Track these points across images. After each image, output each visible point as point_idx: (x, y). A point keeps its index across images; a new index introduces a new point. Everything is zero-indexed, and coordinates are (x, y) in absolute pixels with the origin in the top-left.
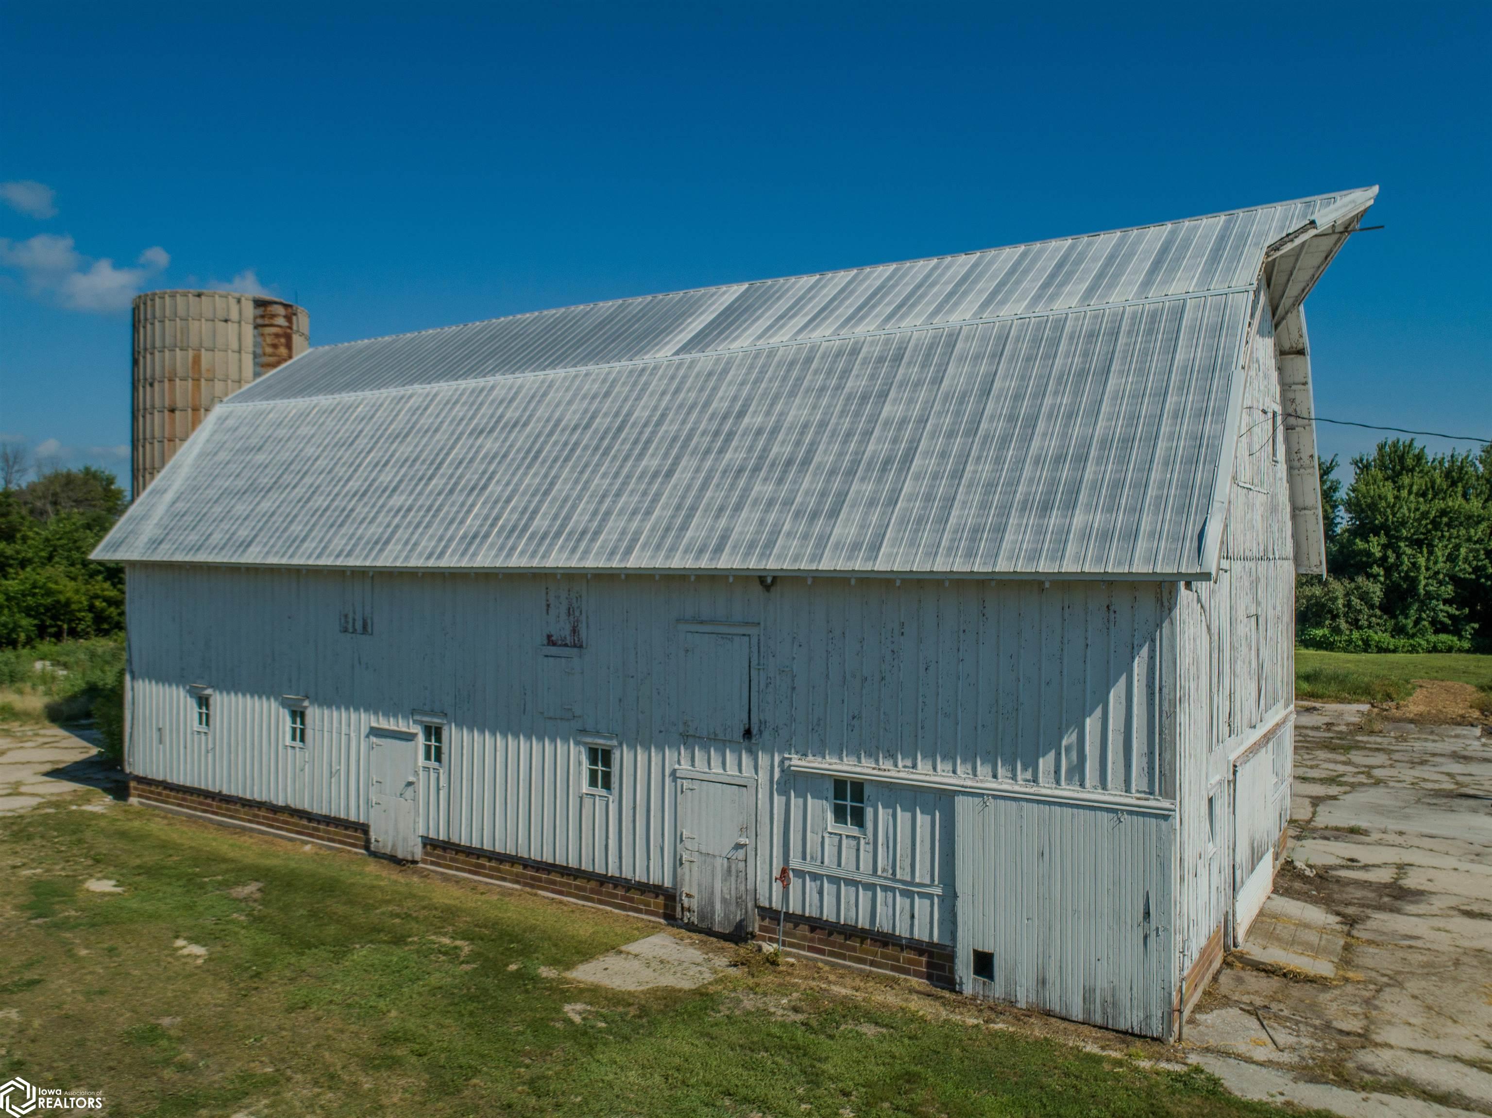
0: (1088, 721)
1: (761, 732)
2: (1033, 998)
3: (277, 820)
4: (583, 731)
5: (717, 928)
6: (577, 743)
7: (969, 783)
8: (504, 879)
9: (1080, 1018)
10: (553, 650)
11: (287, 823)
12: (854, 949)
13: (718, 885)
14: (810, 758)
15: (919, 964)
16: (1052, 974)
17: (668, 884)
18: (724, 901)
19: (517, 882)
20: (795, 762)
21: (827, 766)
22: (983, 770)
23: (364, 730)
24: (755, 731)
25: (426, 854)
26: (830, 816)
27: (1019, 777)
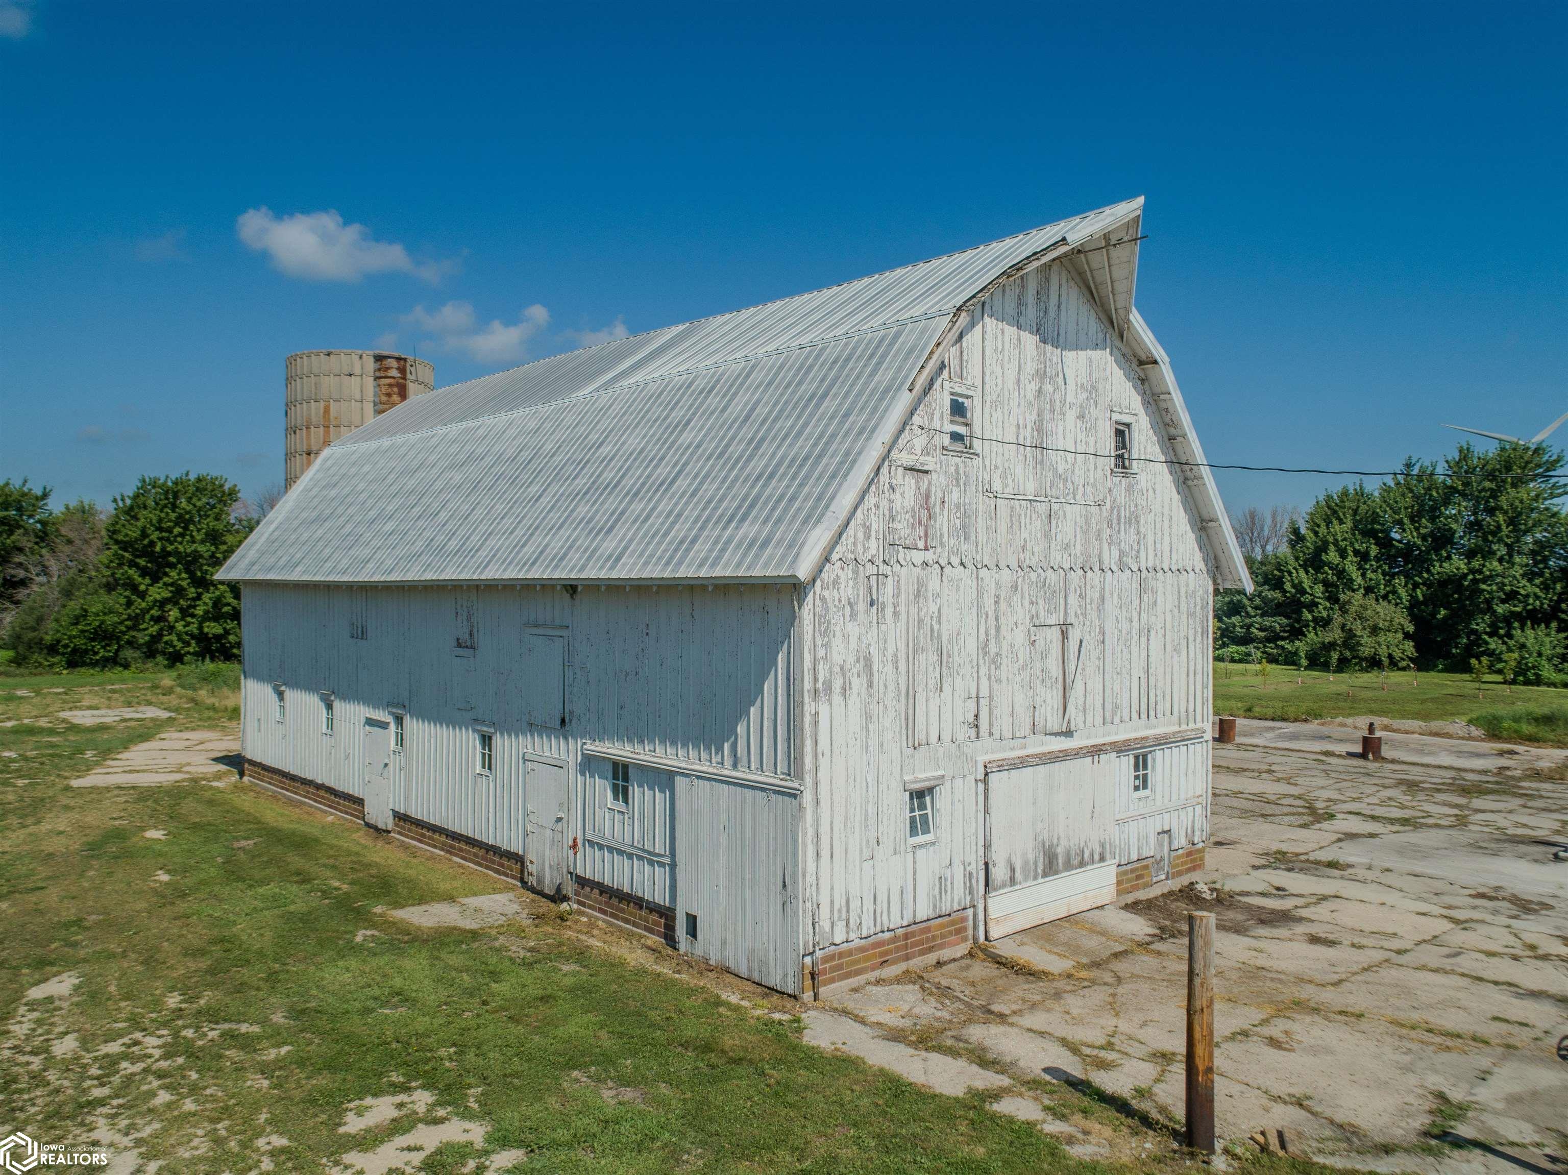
0: (752, 709)
1: (570, 721)
2: (719, 957)
3: (318, 796)
4: (476, 720)
5: (547, 891)
6: (474, 730)
7: (683, 765)
8: (435, 847)
9: (746, 975)
10: (460, 651)
11: (323, 798)
12: (622, 911)
13: (547, 853)
14: (597, 743)
15: (659, 925)
16: (730, 938)
17: (521, 853)
18: (551, 866)
19: (442, 850)
20: (588, 747)
21: (605, 750)
22: (693, 754)
23: (363, 720)
24: (567, 720)
25: (396, 825)
26: (610, 794)
27: (714, 760)
